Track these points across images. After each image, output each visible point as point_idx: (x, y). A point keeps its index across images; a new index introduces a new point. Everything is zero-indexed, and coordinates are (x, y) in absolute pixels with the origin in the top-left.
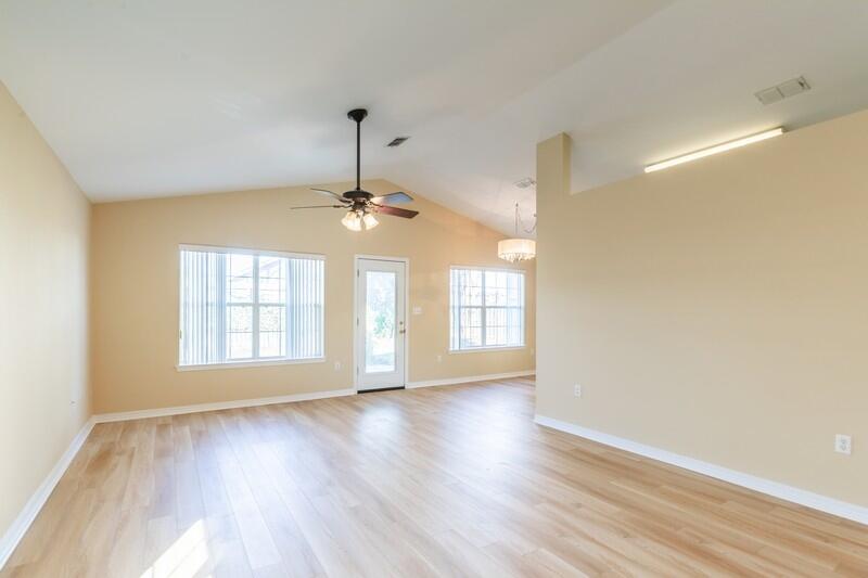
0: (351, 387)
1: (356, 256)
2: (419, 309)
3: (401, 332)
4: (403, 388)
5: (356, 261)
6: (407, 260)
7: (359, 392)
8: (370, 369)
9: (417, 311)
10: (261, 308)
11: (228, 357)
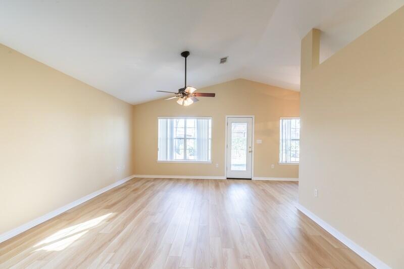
0: (224, 175)
1: (227, 116)
2: (261, 141)
3: (250, 152)
4: (251, 179)
5: (226, 118)
6: (253, 117)
7: (227, 178)
8: (233, 168)
9: (259, 141)
10: (187, 140)
11: (174, 158)
